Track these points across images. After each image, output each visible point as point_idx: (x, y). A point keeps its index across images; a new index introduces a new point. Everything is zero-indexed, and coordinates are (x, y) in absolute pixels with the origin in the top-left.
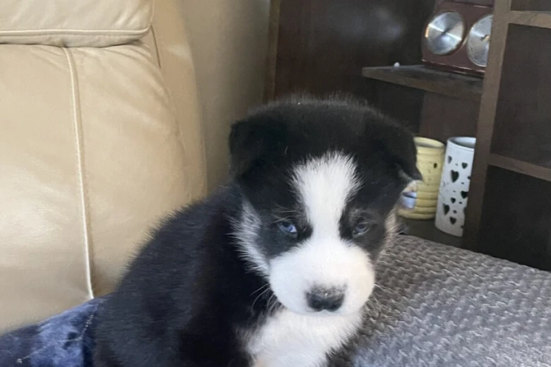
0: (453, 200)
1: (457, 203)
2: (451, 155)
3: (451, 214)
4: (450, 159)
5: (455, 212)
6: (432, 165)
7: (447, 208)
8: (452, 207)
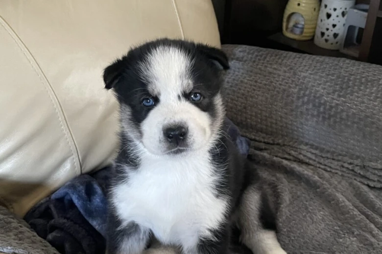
0: (328, 29)
1: (329, 31)
2: (326, 4)
3: (325, 37)
4: (326, 6)
5: (328, 36)
6: (313, 10)
7: (323, 34)
8: (327, 33)
